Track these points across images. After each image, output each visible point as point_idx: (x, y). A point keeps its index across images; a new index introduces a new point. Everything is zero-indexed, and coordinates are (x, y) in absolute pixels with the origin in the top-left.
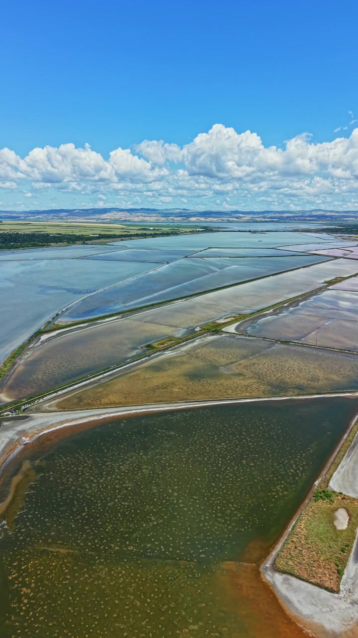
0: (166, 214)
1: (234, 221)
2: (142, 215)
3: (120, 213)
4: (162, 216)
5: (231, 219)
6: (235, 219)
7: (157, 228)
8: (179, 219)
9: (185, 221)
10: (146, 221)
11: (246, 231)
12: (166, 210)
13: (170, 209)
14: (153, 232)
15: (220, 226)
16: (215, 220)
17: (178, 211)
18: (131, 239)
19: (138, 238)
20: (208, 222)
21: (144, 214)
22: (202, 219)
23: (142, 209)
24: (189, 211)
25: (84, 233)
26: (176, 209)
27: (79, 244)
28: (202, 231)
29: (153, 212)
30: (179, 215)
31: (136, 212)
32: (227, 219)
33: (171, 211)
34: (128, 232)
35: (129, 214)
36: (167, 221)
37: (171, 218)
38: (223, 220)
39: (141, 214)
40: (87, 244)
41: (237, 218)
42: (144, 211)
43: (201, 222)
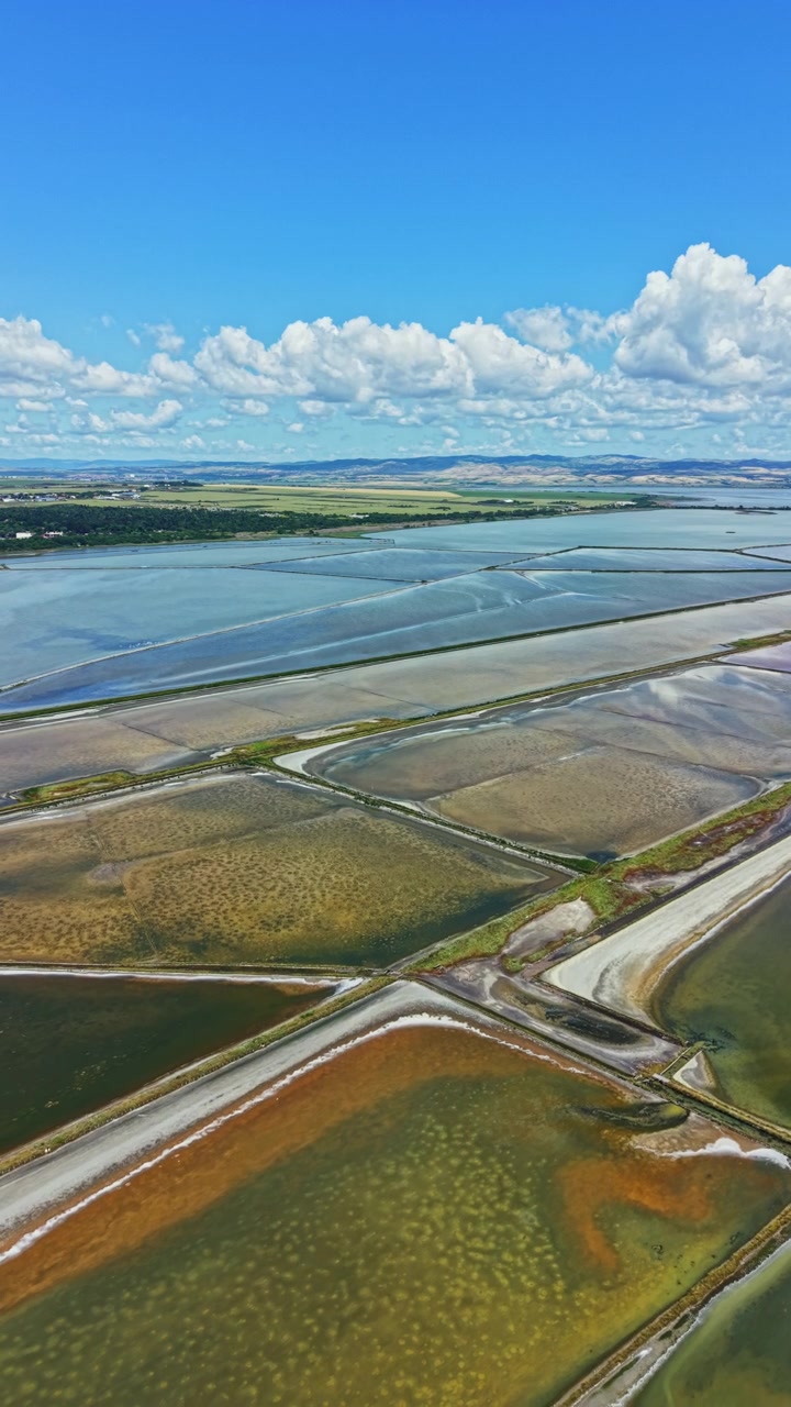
0: (582, 469)
1: (739, 483)
2: (529, 470)
3: (482, 466)
4: (573, 473)
5: (734, 479)
6: (745, 480)
7: (521, 500)
8: (607, 478)
9: (621, 483)
10: (530, 484)
11: (731, 508)
12: (589, 457)
13: (598, 457)
14: (512, 509)
15: (686, 496)
16: (693, 480)
17: (615, 460)
18: (430, 525)
19: (454, 522)
20: (673, 485)
21: (533, 469)
22: (663, 479)
23: (534, 457)
24: (642, 461)
25: (338, 512)
26: (613, 456)
27: (299, 536)
28: (627, 506)
29: (556, 463)
30: (615, 469)
31: (517, 463)
32: (723, 477)
33: (598, 462)
34: (444, 509)
35: (500, 469)
36: (579, 484)
37: (589, 476)
38: (711, 481)
39: (528, 467)
40: (317, 535)
41: (750, 477)
42: (537, 461)
43: (659, 485)
